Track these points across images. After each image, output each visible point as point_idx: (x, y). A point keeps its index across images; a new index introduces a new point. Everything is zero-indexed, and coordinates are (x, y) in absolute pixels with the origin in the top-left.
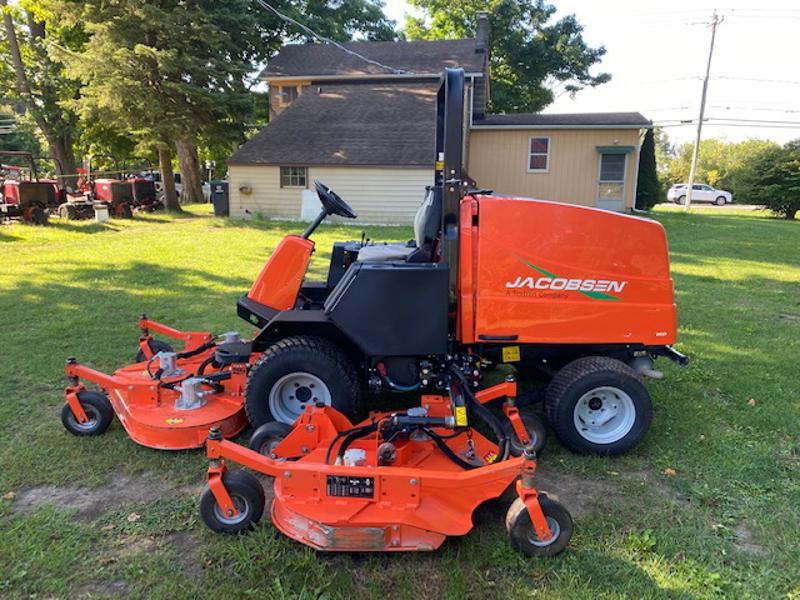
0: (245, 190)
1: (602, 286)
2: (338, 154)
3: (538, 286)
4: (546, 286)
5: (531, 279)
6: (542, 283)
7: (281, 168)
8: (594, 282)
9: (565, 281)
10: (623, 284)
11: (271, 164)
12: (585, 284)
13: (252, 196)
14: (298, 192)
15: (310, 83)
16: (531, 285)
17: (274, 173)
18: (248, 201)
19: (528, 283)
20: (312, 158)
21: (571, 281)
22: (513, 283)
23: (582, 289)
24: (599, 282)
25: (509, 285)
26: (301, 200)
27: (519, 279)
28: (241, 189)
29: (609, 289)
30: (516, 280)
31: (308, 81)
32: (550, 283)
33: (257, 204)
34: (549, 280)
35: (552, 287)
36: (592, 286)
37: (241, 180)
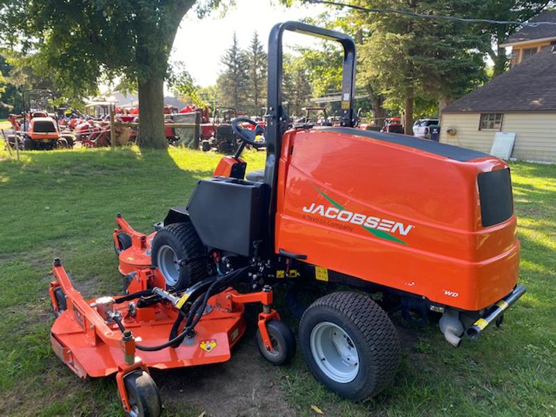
0: (451, 132)
1: (386, 226)
2: (536, 102)
3: (327, 215)
4: (334, 217)
5: (322, 207)
6: (332, 213)
7: (482, 114)
8: (378, 220)
9: (350, 214)
10: (409, 227)
11: (474, 112)
12: (369, 220)
13: (456, 137)
14: (493, 134)
15: (549, 44)
16: (322, 213)
17: (476, 119)
18: (453, 140)
19: (319, 210)
20: (509, 106)
21: (356, 215)
22: (308, 208)
23: (366, 224)
24: (383, 221)
25: (305, 209)
26: (493, 140)
27: (313, 205)
28: (448, 131)
29: (393, 231)
30: (311, 205)
31: (548, 41)
32: (337, 214)
33: (459, 143)
34: (337, 211)
35: (339, 218)
36: (376, 224)
37: (449, 125)
